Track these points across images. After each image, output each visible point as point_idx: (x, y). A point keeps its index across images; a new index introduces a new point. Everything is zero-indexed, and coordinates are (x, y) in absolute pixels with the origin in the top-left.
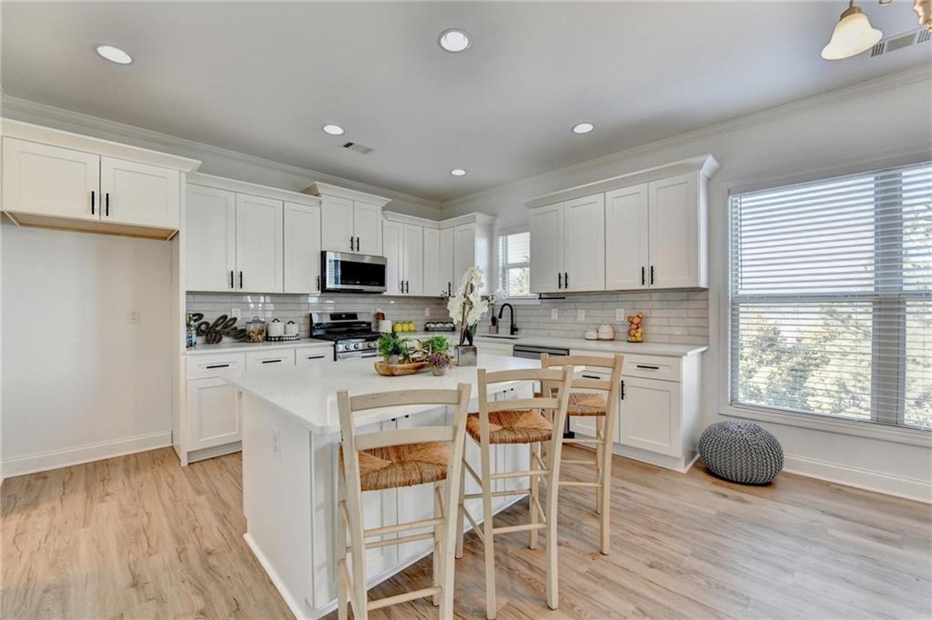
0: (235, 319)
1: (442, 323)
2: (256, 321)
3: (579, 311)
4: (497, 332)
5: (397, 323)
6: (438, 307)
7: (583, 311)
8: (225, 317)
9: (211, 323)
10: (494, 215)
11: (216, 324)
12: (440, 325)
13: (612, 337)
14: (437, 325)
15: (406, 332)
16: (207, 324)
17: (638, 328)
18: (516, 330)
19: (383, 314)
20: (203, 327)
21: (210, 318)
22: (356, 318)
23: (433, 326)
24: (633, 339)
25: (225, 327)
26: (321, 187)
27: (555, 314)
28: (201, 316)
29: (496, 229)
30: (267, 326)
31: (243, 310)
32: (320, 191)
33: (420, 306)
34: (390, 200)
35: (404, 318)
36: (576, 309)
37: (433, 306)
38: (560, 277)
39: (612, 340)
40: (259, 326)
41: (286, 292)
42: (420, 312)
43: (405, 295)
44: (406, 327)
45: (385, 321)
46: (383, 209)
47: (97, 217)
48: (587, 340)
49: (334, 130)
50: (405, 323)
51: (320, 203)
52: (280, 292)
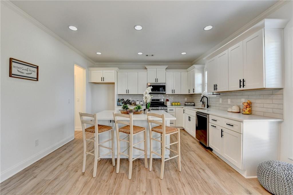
0: (130, 100)
1: (190, 103)
3: (229, 99)
4: (205, 107)
5: (173, 102)
6: (190, 97)
7: (230, 99)
8: (128, 100)
9: (125, 101)
10: (204, 64)
11: (126, 101)
12: (189, 103)
13: (239, 111)
14: (188, 104)
15: (176, 105)
16: (124, 101)
17: (247, 108)
18: (209, 106)
19: (168, 100)
20: (124, 102)
21: (125, 100)
22: (159, 101)
23: (187, 104)
24: (245, 113)
25: (128, 102)
26: (147, 67)
27: (221, 100)
28: (123, 99)
29: (204, 69)
30: (136, 102)
31: (132, 98)
32: (147, 68)
33: (183, 97)
34: (168, 66)
35: (176, 101)
36: (228, 99)
37: (188, 97)
38: (214, 86)
39: (239, 112)
41: (139, 94)
42: (183, 99)
43: (174, 94)
44: (176, 104)
45: (169, 102)
46: (166, 69)
47: (102, 82)
48: (228, 112)
49: (140, 54)
50: (176, 102)
51: (147, 71)
52: (137, 94)
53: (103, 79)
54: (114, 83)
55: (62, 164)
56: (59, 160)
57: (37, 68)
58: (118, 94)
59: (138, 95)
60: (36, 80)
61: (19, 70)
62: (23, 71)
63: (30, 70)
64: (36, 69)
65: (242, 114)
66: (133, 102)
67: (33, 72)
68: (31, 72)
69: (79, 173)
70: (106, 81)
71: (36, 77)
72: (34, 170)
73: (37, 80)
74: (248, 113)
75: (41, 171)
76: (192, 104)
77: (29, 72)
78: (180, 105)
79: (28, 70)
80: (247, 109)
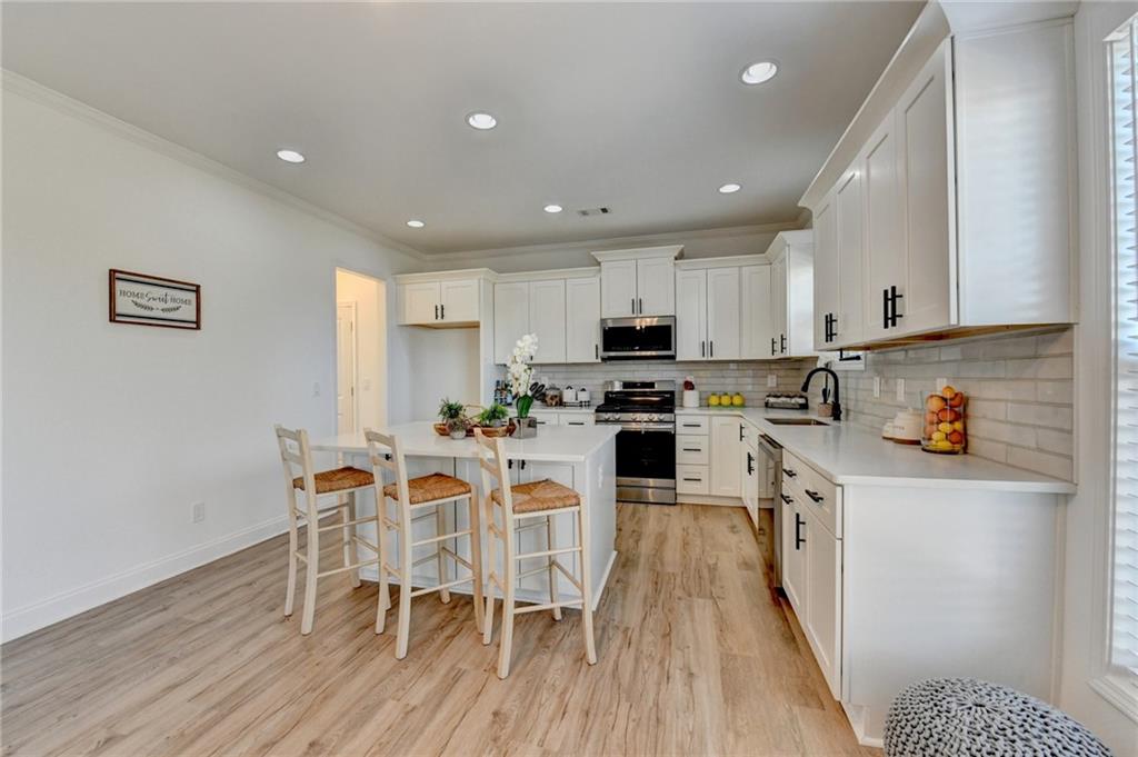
0: (543, 386)
1: (788, 397)
2: (553, 388)
5: (713, 394)
6: (789, 373)
7: (902, 381)
8: (536, 384)
12: (784, 399)
14: (781, 400)
15: (727, 406)
19: (691, 383)
22: (653, 387)
23: (772, 400)
24: (931, 445)
25: (537, 391)
27: (877, 386)
30: (560, 392)
31: (550, 379)
32: (599, 260)
34: (682, 246)
35: (725, 389)
36: (896, 378)
37: (782, 373)
40: (556, 393)
41: (569, 361)
42: (758, 381)
43: (710, 359)
44: (725, 400)
45: (691, 392)
46: (676, 259)
47: (439, 321)
48: (884, 438)
49: (553, 209)
50: (726, 394)
51: (600, 271)
52: (563, 361)
53: (440, 311)
54: (475, 326)
55: (251, 584)
56: (254, 570)
57: (197, 290)
58: (497, 362)
59: (566, 365)
60: (194, 326)
61: (139, 301)
62: (151, 303)
63: (174, 300)
64: (192, 296)
65: (924, 450)
66: (551, 393)
67: (183, 306)
68: (175, 305)
69: (277, 615)
70: (450, 318)
71: (194, 319)
72: (173, 591)
73: (198, 328)
74: (946, 445)
75: (191, 594)
76: (793, 401)
77: (170, 305)
78: (743, 406)
79: (169, 298)
80: (941, 426)
